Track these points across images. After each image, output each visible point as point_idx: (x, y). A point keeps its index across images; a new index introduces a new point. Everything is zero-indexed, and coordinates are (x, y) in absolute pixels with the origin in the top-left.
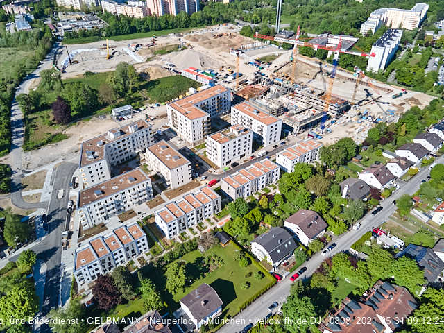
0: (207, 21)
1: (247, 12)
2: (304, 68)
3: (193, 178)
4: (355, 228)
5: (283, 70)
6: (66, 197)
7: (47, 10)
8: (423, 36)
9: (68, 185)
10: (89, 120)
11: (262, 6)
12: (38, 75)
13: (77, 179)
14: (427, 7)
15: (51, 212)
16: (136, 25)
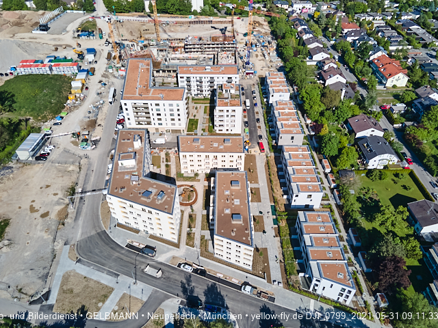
6: (163, 267)
9: (138, 258)
13: (135, 244)
15: (181, 294)
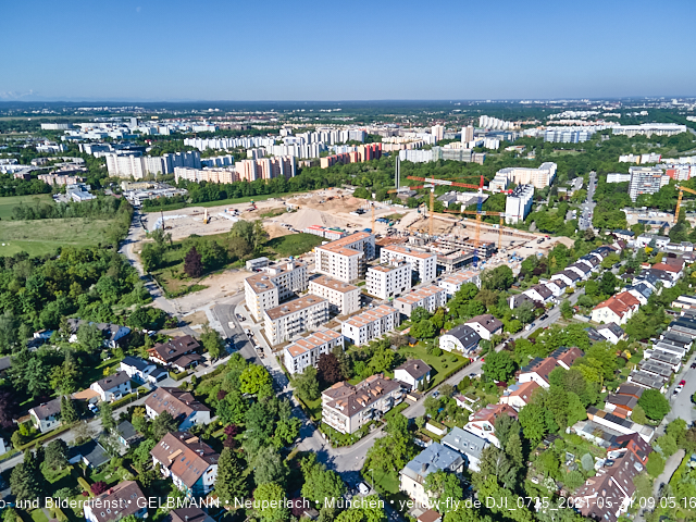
0: (309, 185)
1: (354, 176)
2: (437, 223)
3: (362, 305)
4: (528, 327)
5: (416, 225)
6: (238, 327)
7: (102, 182)
8: (555, 192)
9: (234, 319)
10: (221, 273)
11: (367, 170)
12: (133, 239)
13: (241, 315)
14: (555, 166)
15: (230, 337)
16: (227, 190)
